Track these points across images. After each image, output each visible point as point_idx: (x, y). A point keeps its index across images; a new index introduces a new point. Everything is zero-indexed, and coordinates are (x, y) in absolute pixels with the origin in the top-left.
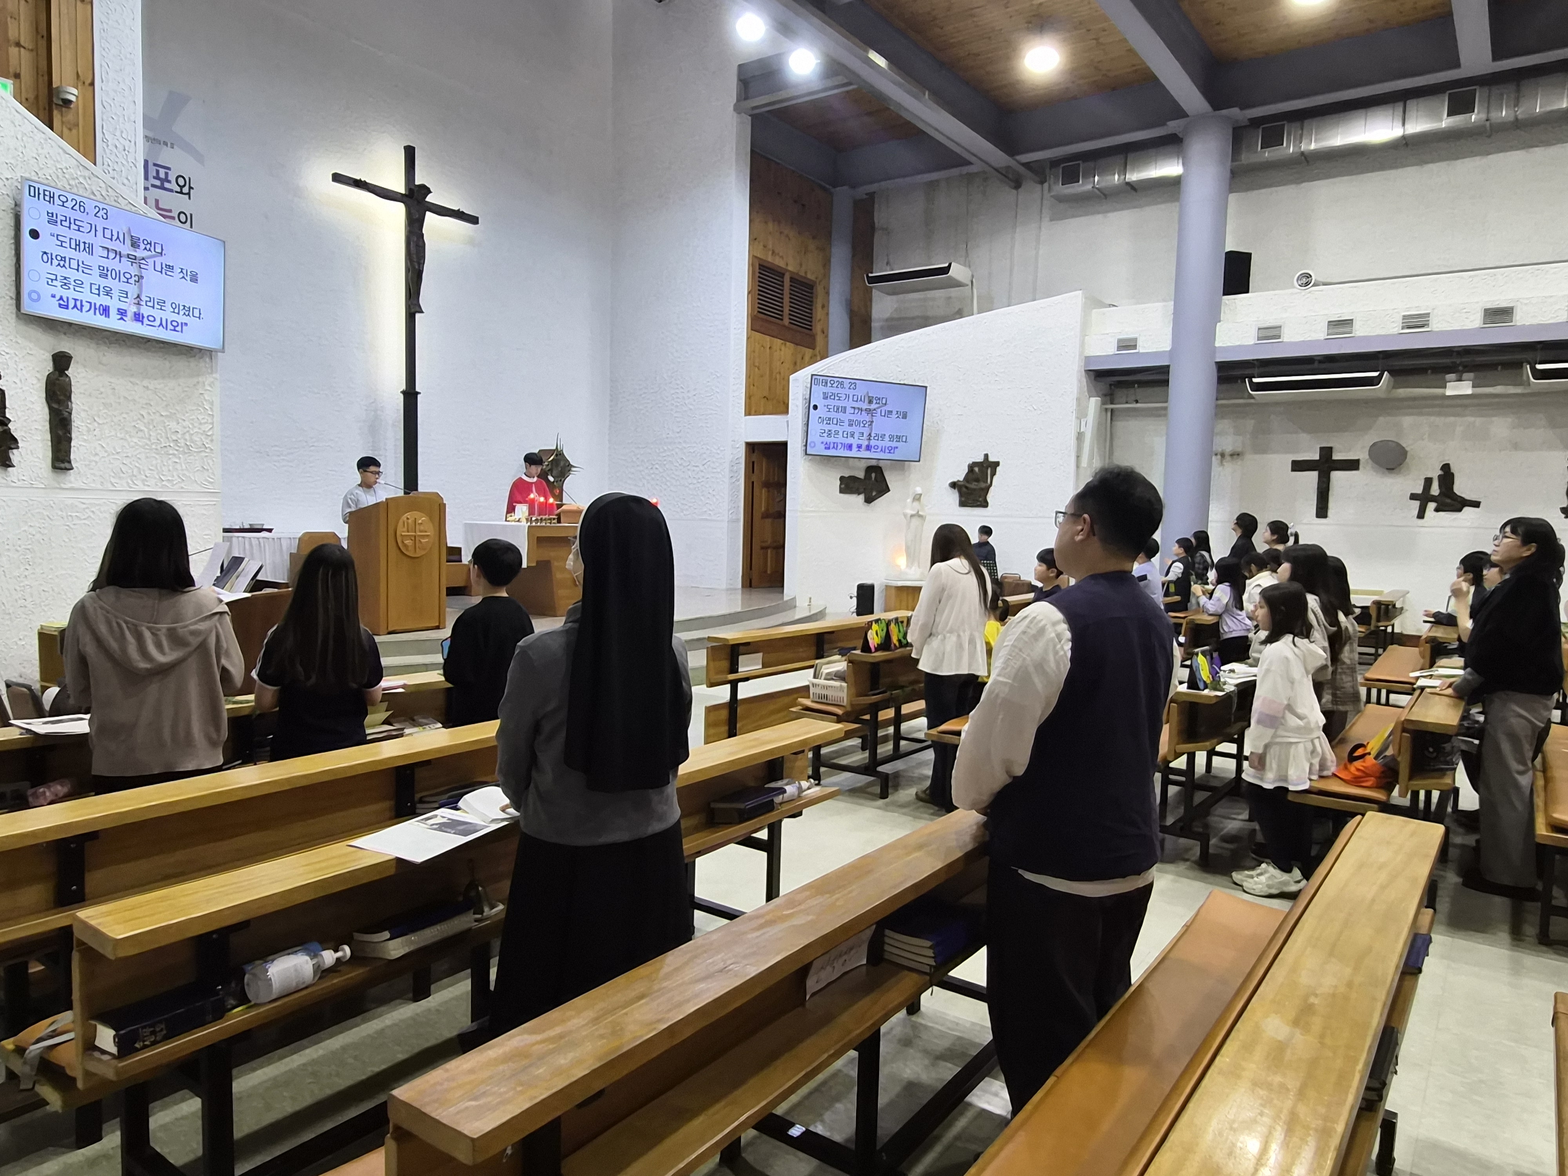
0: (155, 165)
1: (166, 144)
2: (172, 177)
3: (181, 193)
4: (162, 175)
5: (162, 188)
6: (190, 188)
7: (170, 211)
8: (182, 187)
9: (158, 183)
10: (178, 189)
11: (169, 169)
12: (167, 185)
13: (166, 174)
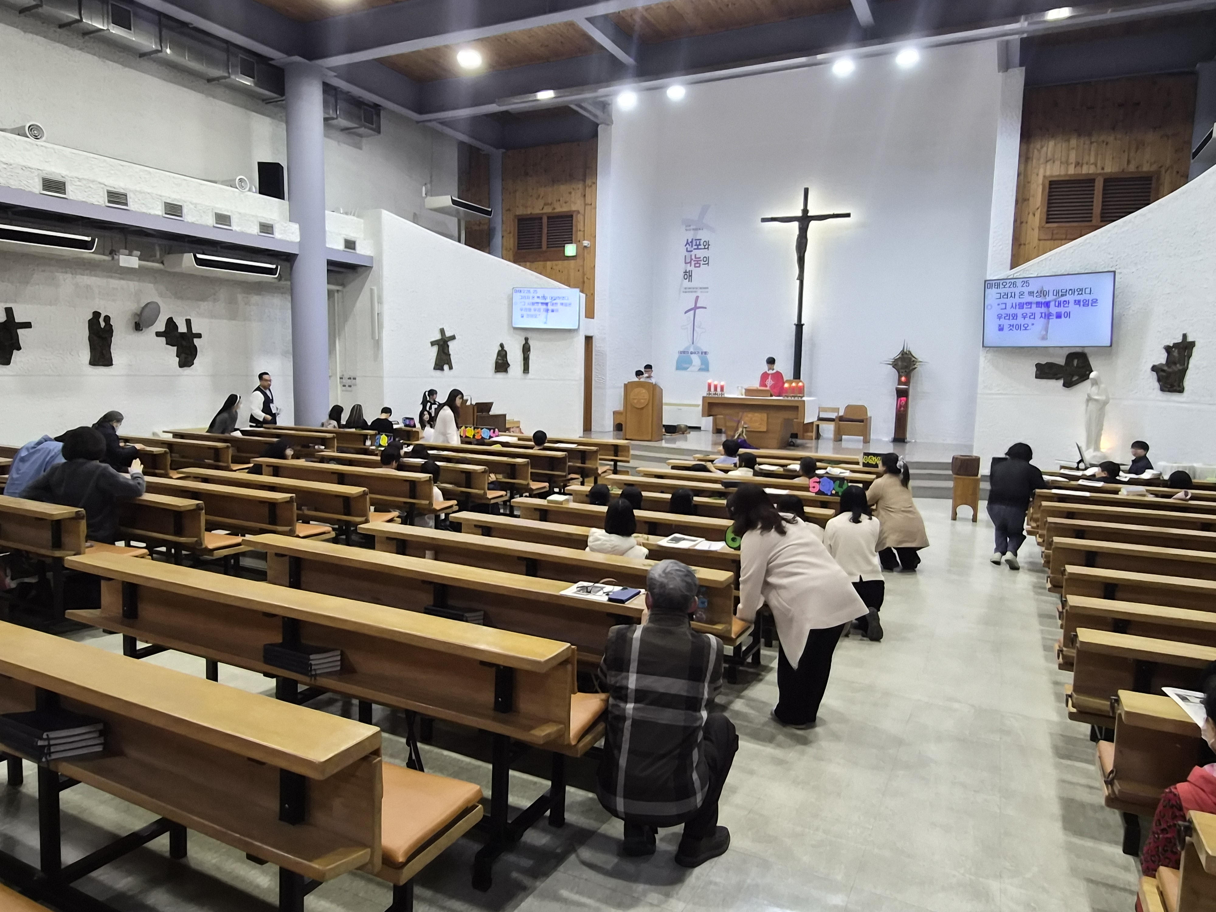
0: (696, 240)
1: (700, 229)
2: (702, 243)
3: (705, 248)
4: (698, 243)
5: (698, 249)
6: (709, 245)
7: (700, 258)
8: (705, 246)
9: (696, 247)
10: (703, 247)
11: (701, 240)
12: (700, 247)
13: (700, 242)
